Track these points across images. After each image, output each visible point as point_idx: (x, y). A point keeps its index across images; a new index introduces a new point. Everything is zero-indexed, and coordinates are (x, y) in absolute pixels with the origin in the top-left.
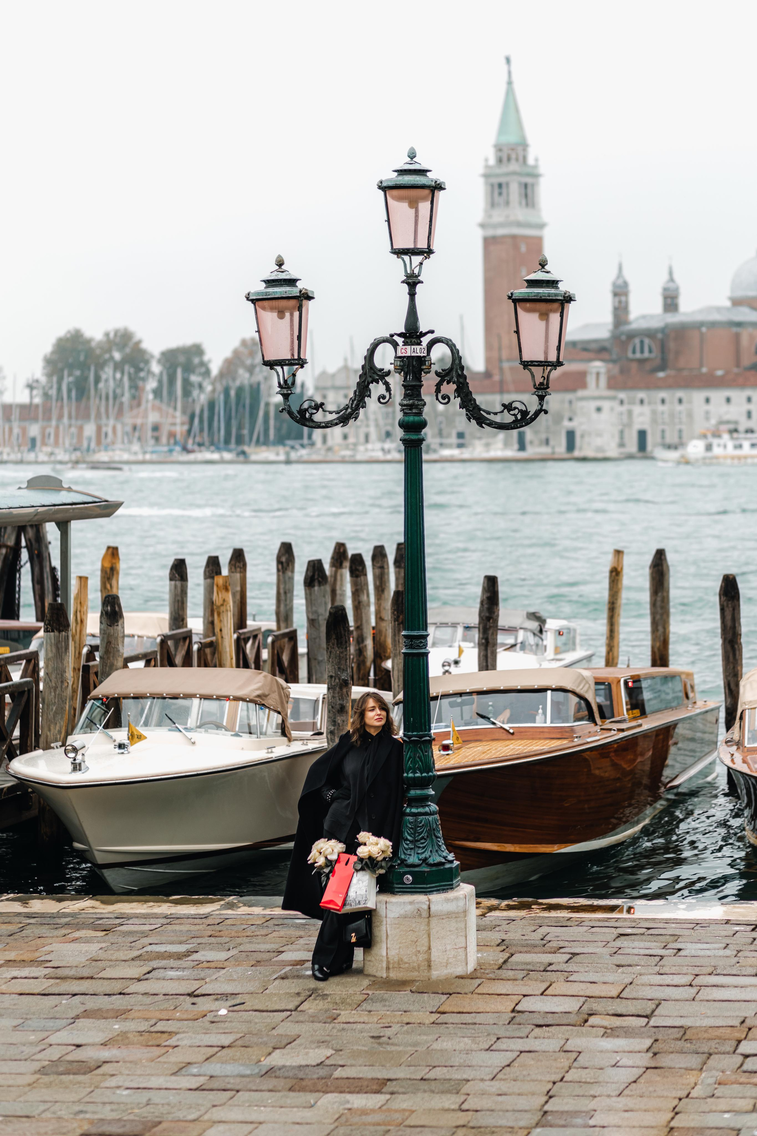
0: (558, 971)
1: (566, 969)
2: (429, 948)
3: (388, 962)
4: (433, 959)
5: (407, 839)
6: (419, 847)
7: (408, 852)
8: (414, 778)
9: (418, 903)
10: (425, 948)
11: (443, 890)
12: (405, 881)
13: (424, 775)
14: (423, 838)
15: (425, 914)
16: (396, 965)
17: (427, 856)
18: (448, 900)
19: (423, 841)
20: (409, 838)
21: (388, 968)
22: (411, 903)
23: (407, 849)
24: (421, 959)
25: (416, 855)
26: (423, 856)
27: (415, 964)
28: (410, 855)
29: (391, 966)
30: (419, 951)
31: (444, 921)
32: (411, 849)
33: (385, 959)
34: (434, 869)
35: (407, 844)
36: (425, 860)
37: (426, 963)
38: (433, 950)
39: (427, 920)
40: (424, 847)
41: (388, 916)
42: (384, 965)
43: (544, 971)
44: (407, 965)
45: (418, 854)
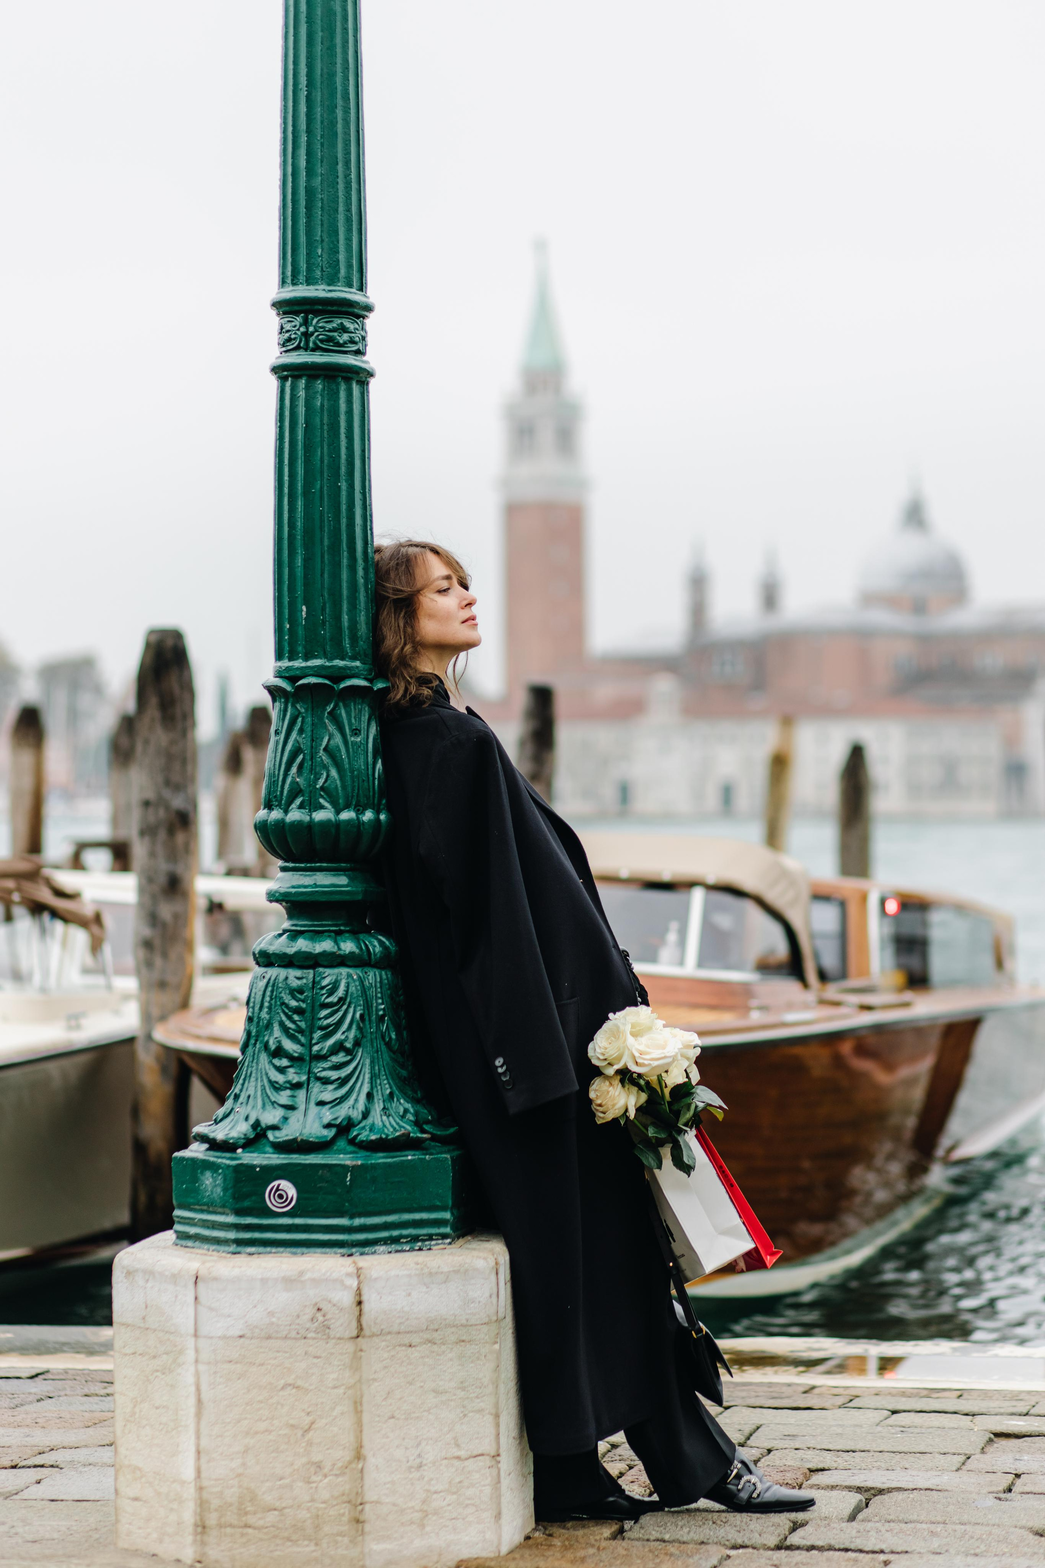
0: (831, 1548)
1: (858, 1543)
2: (359, 1456)
3: (202, 1505)
4: (370, 1495)
5: (279, 1052)
6: (326, 1081)
7: (284, 1097)
8: (309, 827)
9: (315, 1282)
10: (343, 1455)
11: (415, 1239)
12: (272, 1203)
13: (347, 815)
14: (339, 1047)
15: (344, 1325)
16: (231, 1517)
17: (356, 1115)
18: (430, 1277)
19: (340, 1058)
20: (289, 1046)
21: (202, 1528)
22: (289, 1282)
23: (277, 1087)
24: (325, 1495)
25: (313, 1110)
26: (342, 1112)
27: (303, 1514)
28: (291, 1108)
29: (212, 1519)
30: (319, 1466)
31: (414, 1353)
32: (297, 1086)
33: (190, 1492)
34: (380, 1159)
35: (282, 1070)
36: (344, 1128)
37: (345, 1509)
38: (373, 1461)
39: (350, 1347)
40: (343, 1082)
41: (204, 1330)
42: (188, 1515)
43: (779, 1548)
44: (272, 1517)
45: (321, 1103)
